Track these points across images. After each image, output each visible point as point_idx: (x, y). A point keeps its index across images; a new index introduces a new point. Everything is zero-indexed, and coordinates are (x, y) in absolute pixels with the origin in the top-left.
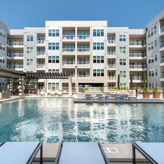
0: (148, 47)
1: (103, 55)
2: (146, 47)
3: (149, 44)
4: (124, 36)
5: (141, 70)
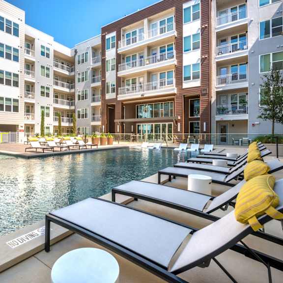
0: (77, 77)
1: (17, 73)
2: (74, 76)
3: (79, 74)
4: (48, 49)
5: (67, 107)
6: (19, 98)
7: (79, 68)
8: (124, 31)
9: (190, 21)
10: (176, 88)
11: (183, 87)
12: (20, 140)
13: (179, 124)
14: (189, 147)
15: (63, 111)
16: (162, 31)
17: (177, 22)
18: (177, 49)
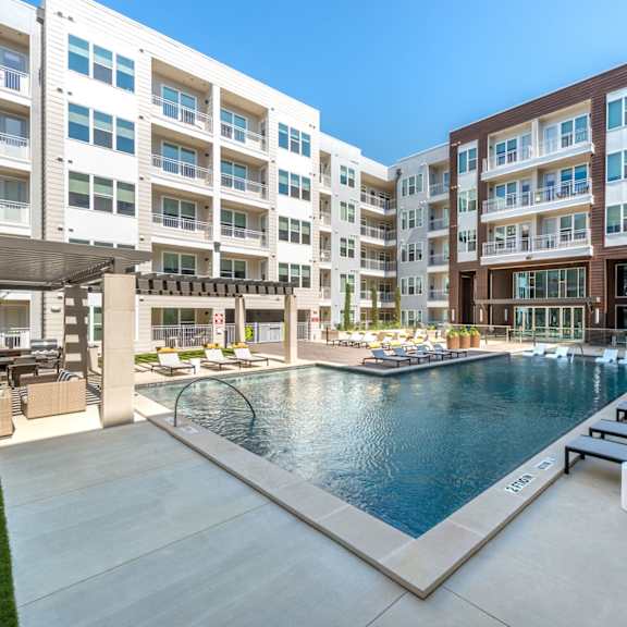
0: (400, 219)
1: (308, 220)
2: (396, 217)
3: (405, 214)
4: (352, 171)
5: (381, 274)
6: (311, 264)
7: (406, 203)
8: (493, 139)
9: (620, 125)
10: (592, 247)
11: (606, 245)
12: (312, 336)
13: (598, 311)
14: (621, 355)
15: (372, 280)
16: (566, 142)
17: (594, 126)
18: (594, 176)
